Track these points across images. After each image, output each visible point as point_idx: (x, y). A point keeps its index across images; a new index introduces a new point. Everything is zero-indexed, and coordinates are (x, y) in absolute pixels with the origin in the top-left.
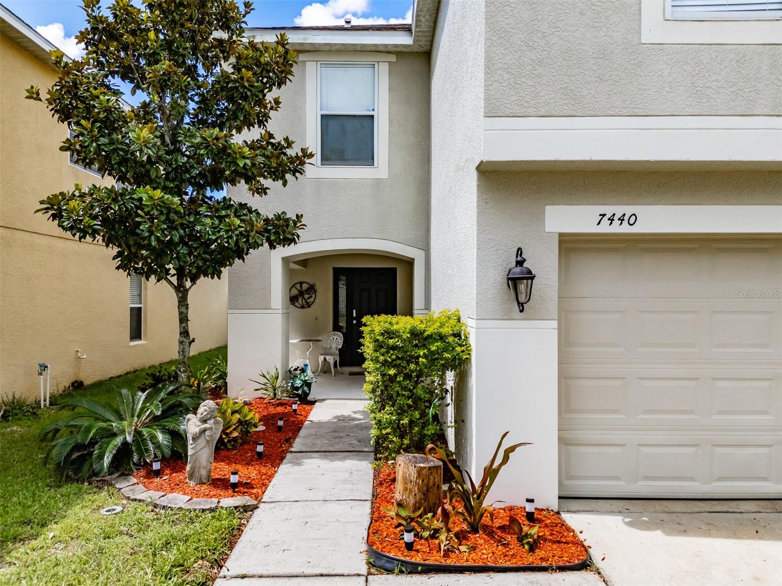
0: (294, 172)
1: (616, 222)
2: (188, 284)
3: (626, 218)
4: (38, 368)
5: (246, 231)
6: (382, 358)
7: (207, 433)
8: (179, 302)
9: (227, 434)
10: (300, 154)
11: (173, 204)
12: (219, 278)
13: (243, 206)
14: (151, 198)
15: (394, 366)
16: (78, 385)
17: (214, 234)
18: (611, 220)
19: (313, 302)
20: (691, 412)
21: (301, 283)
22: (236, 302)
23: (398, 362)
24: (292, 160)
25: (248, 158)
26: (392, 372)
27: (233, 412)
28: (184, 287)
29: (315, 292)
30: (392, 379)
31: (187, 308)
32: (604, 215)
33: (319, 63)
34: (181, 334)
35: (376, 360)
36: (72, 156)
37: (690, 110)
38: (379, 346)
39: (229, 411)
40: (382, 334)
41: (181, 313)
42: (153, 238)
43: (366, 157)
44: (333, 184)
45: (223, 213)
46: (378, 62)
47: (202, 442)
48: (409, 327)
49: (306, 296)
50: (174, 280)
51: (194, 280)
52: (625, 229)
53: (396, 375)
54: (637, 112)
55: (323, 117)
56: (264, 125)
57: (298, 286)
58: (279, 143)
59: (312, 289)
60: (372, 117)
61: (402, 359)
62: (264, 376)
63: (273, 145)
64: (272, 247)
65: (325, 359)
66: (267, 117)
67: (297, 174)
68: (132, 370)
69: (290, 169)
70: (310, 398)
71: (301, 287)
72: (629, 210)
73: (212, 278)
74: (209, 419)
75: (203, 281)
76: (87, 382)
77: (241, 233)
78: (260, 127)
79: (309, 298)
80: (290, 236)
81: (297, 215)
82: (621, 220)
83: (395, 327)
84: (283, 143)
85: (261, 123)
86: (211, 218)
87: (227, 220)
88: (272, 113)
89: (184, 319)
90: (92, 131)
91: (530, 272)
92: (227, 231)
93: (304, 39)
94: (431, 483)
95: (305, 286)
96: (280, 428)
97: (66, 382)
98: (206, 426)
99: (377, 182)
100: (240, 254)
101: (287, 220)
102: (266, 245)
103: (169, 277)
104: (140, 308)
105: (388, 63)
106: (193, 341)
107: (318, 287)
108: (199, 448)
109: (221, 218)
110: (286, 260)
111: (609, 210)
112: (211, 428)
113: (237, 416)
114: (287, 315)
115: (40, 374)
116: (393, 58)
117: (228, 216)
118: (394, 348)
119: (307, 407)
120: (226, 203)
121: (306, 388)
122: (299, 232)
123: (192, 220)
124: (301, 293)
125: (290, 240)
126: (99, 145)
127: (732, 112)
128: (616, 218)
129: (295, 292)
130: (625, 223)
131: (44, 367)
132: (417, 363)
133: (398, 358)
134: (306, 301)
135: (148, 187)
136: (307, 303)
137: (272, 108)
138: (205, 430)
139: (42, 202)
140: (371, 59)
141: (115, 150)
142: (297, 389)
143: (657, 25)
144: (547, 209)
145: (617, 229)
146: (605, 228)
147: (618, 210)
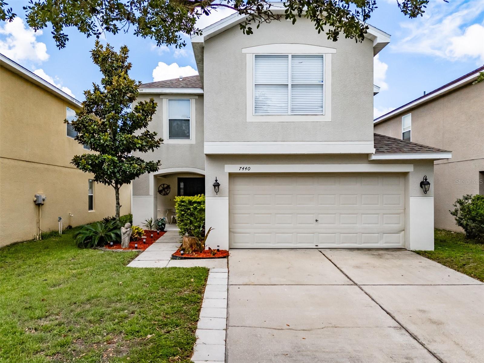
0: (157, 146)
1: (245, 169)
2: (119, 186)
3: (247, 168)
4: (58, 219)
5: (139, 168)
6: (180, 209)
7: (128, 232)
8: (116, 192)
9: (134, 236)
10: (158, 140)
11: (115, 160)
12: (130, 184)
13: (138, 159)
14: (108, 158)
15: (184, 211)
16: (70, 227)
17: (128, 169)
18: (243, 169)
19: (169, 193)
20: (269, 223)
21: (164, 185)
22: (136, 193)
23: (185, 210)
24: (156, 143)
25: (140, 144)
26: (183, 213)
27: (136, 229)
28: (118, 187)
29: (170, 188)
30: (183, 215)
31: (119, 195)
32: (241, 168)
33: (168, 99)
34: (117, 204)
35: (178, 209)
36: (78, 141)
37: (260, 140)
38: (180, 205)
39: (134, 229)
40: (180, 202)
41: (116, 196)
42: (108, 171)
43: (186, 136)
44: (174, 146)
45: (132, 162)
46: (191, 99)
47: (126, 235)
48: (188, 199)
49: (166, 190)
50: (114, 185)
51: (121, 185)
52: (247, 171)
53: (184, 214)
54: (246, 140)
55: (170, 120)
56: (146, 127)
57: (162, 186)
58: (152, 134)
59: (168, 187)
60: (189, 120)
61: (186, 209)
62: (147, 221)
63: (149, 135)
64: (149, 172)
65: (174, 217)
66: (147, 124)
67: (158, 147)
68: (90, 223)
69: (155, 146)
70: (165, 230)
71: (164, 186)
72: (248, 166)
73: (127, 184)
74: (128, 228)
75: (124, 185)
76: (73, 226)
77: (138, 169)
78: (144, 128)
79: (167, 191)
80: (155, 169)
81: (158, 161)
82: (246, 169)
83: (184, 199)
84: (153, 134)
85: (145, 127)
86: (128, 164)
87: (133, 165)
88: (149, 123)
89: (118, 199)
90: (89, 136)
91: (218, 183)
92: (133, 169)
93: (162, 91)
94: (192, 243)
95: (165, 186)
96: (152, 237)
97: (66, 226)
98: (127, 230)
99: (191, 146)
100: (137, 175)
101: (154, 164)
102: (147, 172)
103: (112, 184)
104: (92, 196)
105: (195, 99)
106: (121, 206)
107: (171, 186)
108: (125, 237)
109: (131, 164)
110: (155, 176)
111: (242, 166)
112: (129, 231)
113: (137, 230)
114: (156, 198)
115: (59, 221)
116: (197, 97)
117: (133, 163)
118: (184, 206)
119: (163, 233)
120: (132, 158)
121: (163, 226)
122: (159, 167)
123: (121, 164)
124: (164, 189)
125: (156, 170)
126: (91, 141)
127: (271, 140)
128: (244, 168)
129: (161, 188)
130: (247, 169)
131: (60, 219)
132: (190, 210)
133: (185, 209)
134: (166, 192)
135: (107, 154)
136: (166, 193)
137: (149, 121)
138: (127, 231)
139: (72, 160)
140: (188, 98)
141: (96, 142)
142: (160, 226)
143: (251, 117)
144: (226, 166)
145: (245, 171)
146: (241, 171)
147: (245, 166)
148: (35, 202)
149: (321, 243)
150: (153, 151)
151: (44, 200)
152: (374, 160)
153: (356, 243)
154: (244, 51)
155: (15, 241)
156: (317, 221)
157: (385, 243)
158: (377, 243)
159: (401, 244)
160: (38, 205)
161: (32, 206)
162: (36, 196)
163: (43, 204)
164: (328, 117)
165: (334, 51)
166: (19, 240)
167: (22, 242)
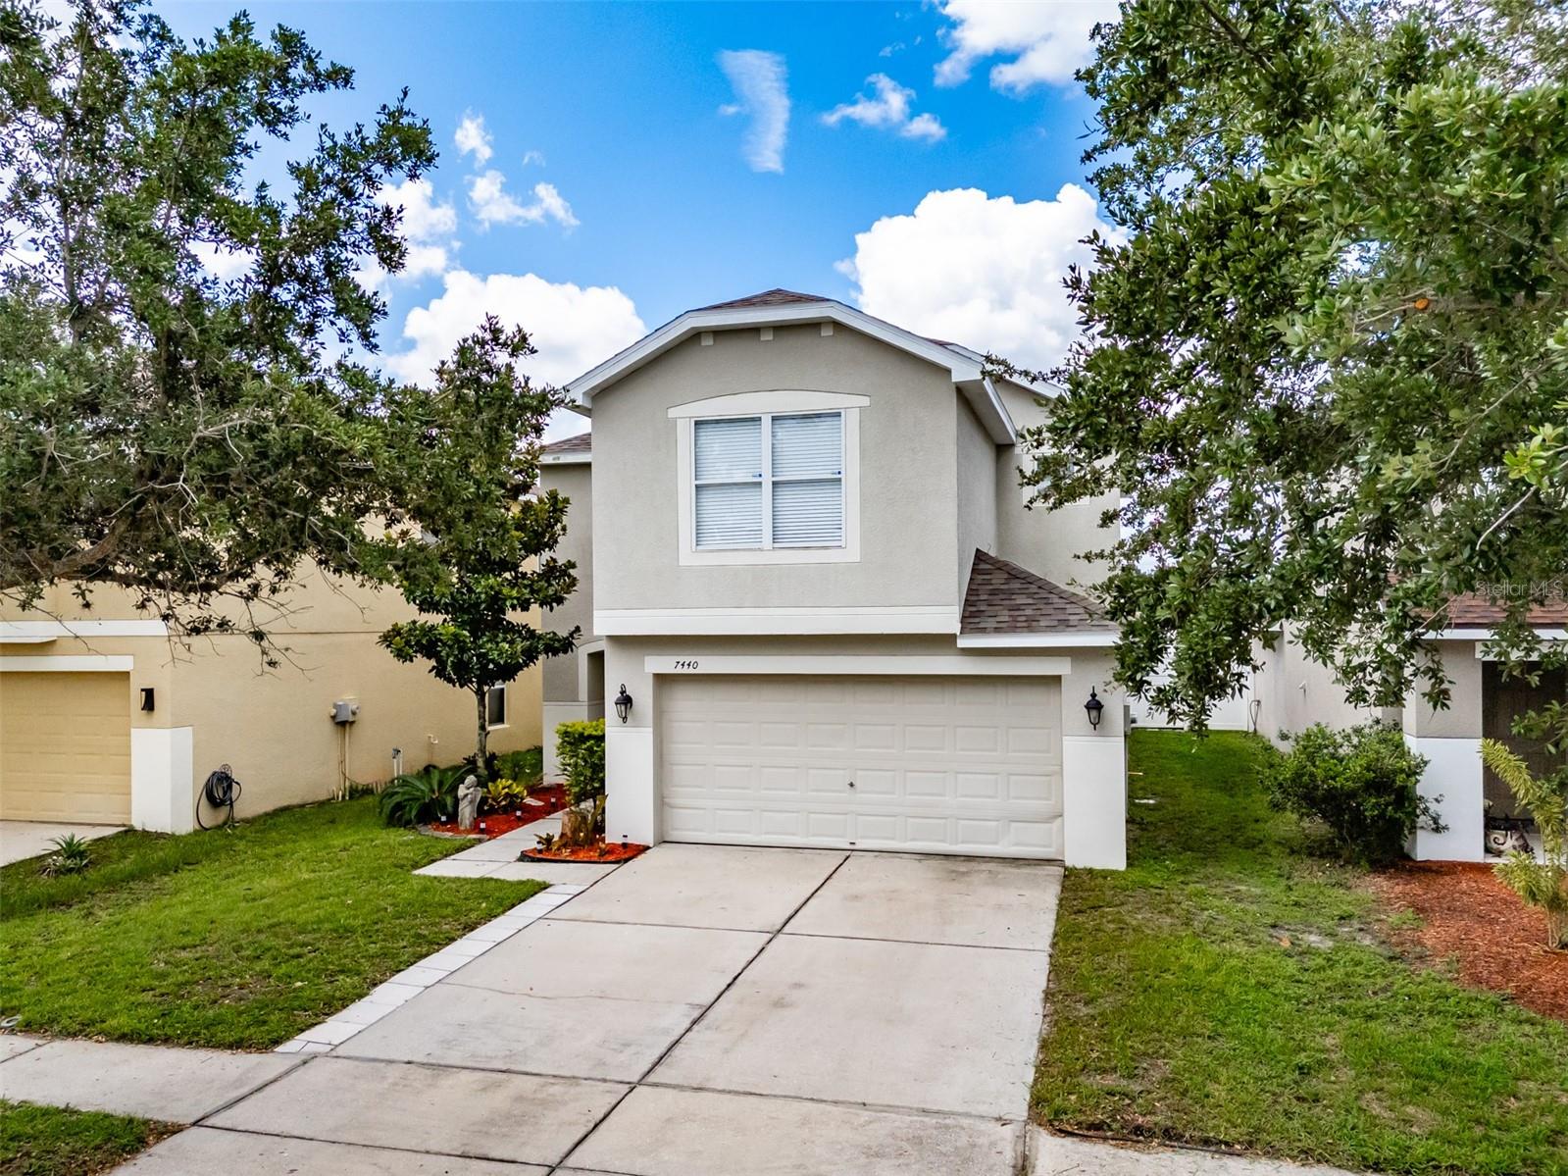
3: (692, 664)
4: (393, 753)
5: (511, 653)
7: (469, 796)
9: (498, 803)
11: (462, 637)
13: (524, 627)
14: (447, 633)
18: (683, 665)
22: (550, 695)
25: (515, 598)
28: (483, 690)
32: (678, 663)
40: (563, 735)
42: (449, 661)
47: (465, 802)
50: (474, 686)
52: (691, 671)
58: (564, 565)
72: (693, 659)
77: (508, 655)
82: (689, 665)
83: (569, 730)
84: (567, 564)
92: (499, 655)
96: (553, 804)
101: (555, 638)
104: (503, 689)
108: (464, 806)
110: (591, 656)
111: (682, 659)
112: (472, 793)
113: (506, 790)
114: (593, 707)
115: (395, 757)
128: (686, 664)
130: (691, 666)
131: (397, 752)
138: (467, 794)
139: (380, 637)
143: (688, 555)
144: (647, 658)
145: (686, 670)
146: (680, 670)
147: (687, 659)
148: (333, 717)
149: (862, 837)
150: (551, 609)
151: (354, 713)
152: (963, 649)
153: (943, 841)
154: (673, 413)
155: (285, 803)
156: (852, 785)
157: (1017, 844)
158: (996, 843)
159: (1053, 850)
160: (343, 724)
161: (328, 727)
162: (336, 706)
163: (353, 723)
164: (852, 553)
165: (865, 401)
166: (296, 801)
167: (302, 806)
